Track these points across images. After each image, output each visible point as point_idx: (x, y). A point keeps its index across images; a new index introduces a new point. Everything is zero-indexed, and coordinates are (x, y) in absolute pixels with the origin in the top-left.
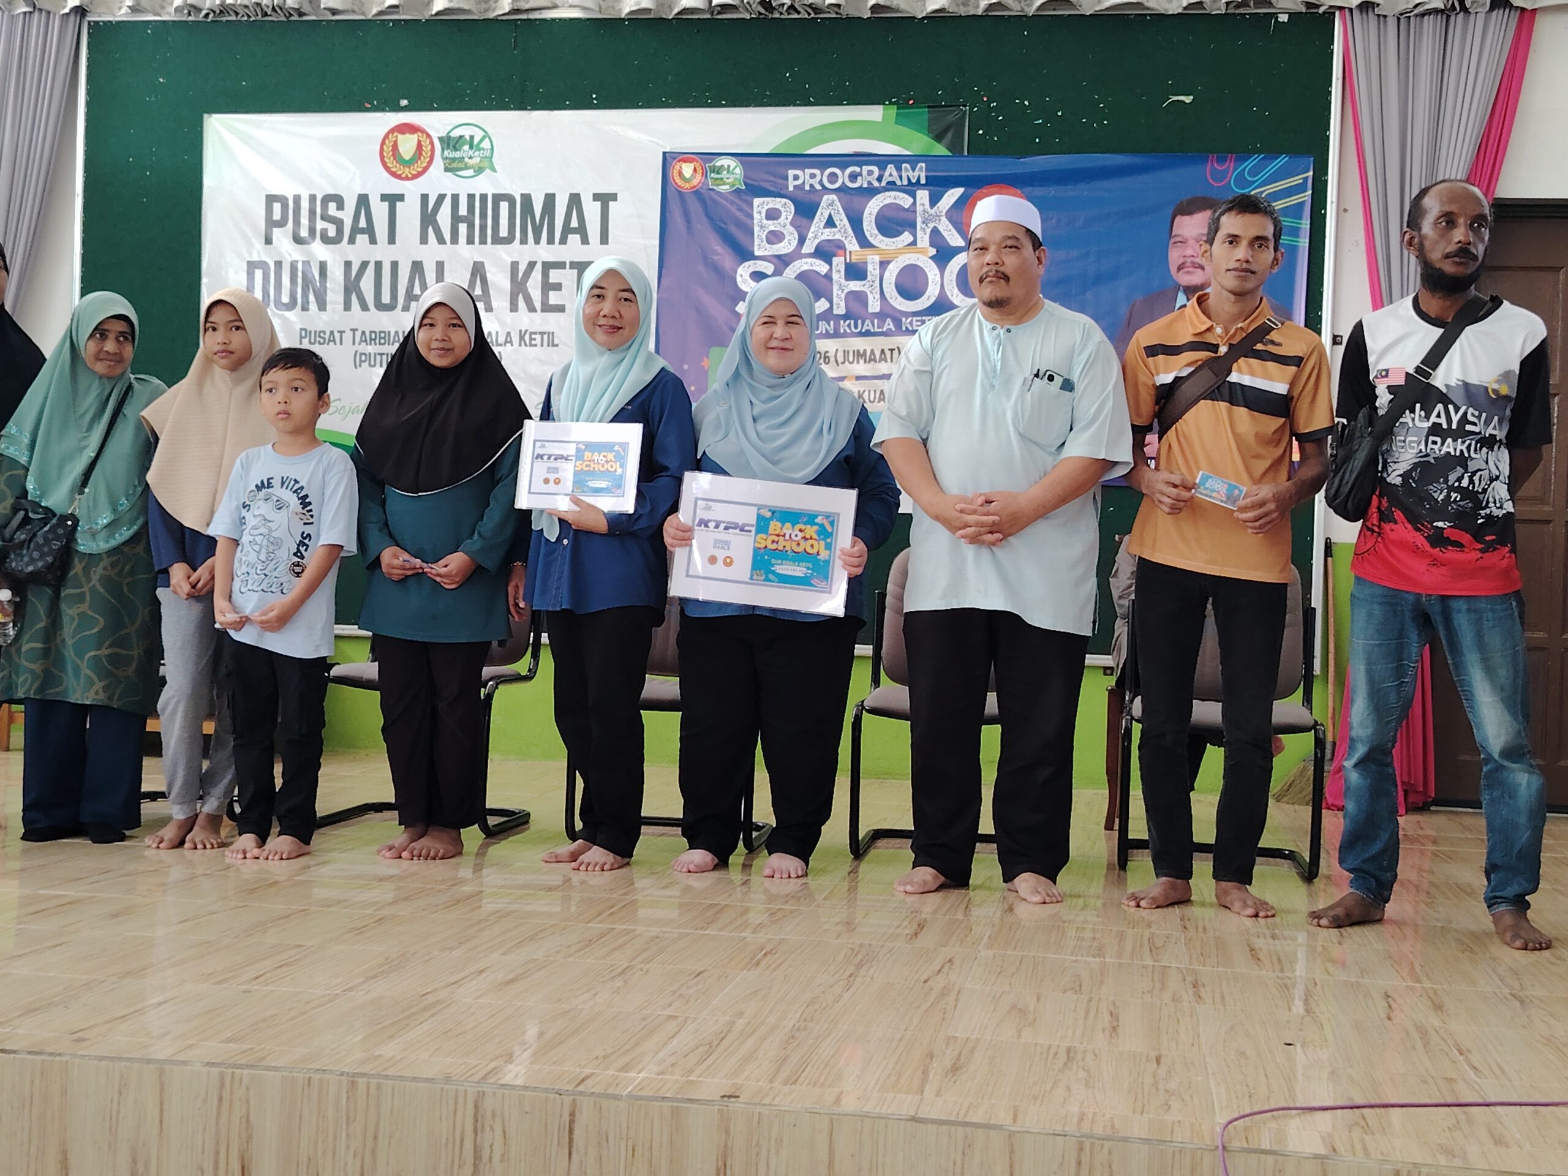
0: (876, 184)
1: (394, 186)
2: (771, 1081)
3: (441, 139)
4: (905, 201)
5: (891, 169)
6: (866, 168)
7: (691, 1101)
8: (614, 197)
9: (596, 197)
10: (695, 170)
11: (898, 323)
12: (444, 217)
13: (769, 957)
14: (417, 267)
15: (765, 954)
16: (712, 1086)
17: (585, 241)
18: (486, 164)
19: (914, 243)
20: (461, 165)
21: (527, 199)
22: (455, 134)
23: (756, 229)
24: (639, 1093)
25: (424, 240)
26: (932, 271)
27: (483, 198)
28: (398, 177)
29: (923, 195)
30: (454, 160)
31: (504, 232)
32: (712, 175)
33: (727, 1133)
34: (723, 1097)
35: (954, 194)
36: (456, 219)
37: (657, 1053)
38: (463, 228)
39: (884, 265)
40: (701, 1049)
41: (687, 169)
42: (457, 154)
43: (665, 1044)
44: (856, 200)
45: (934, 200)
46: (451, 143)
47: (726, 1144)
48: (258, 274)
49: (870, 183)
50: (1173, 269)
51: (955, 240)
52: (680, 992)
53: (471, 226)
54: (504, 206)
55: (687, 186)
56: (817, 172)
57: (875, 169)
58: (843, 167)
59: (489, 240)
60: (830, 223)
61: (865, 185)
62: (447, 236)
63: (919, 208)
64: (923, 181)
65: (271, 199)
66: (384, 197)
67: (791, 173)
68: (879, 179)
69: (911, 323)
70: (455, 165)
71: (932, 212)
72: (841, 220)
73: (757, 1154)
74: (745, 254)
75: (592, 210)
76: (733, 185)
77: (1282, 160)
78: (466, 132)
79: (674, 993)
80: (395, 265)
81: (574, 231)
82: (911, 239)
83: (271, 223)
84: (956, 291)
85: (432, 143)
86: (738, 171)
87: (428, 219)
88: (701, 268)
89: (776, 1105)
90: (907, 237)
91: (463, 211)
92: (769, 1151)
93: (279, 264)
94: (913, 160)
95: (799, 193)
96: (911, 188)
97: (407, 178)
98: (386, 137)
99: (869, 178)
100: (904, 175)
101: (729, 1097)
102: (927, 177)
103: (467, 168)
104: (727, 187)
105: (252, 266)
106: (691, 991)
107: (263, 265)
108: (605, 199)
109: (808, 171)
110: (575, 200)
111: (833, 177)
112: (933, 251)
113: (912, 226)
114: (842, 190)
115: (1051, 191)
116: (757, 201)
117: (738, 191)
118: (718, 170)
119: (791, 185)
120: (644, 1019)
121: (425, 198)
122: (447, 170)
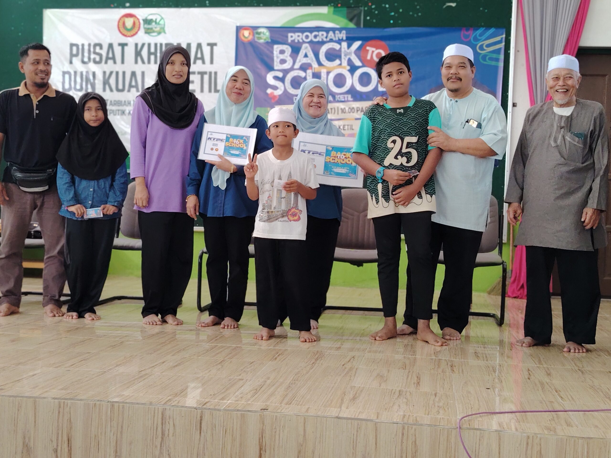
0: (325, 40)
1: (124, 40)
2: (281, 403)
3: (144, 20)
4: (336, 46)
5: (331, 33)
6: (321, 33)
7: (249, 411)
8: (215, 44)
9: (209, 44)
10: (250, 34)
11: (334, 97)
12: (145, 53)
13: (280, 356)
14: (133, 74)
15: (279, 355)
16: (257, 405)
17: (204, 63)
18: (162, 30)
19: (341, 64)
20: (152, 31)
22: (150, 18)
23: (275, 58)
24: (228, 408)
25: (136, 62)
26: (348, 75)
27: (161, 45)
28: (125, 36)
29: (344, 45)
30: (148, 29)
32: (257, 35)
33: (263, 424)
34: (261, 409)
35: (357, 44)
36: (150, 53)
37: (235, 393)
38: (152, 57)
39: (328, 73)
40: (253, 391)
41: (246, 33)
42: (150, 26)
43: (238, 390)
44: (317, 46)
45: (349, 46)
46: (147, 22)
47: (262, 429)
48: (67, 76)
49: (322, 39)
51: (358, 63)
52: (244, 370)
53: (156, 57)
55: (246, 40)
56: (300, 34)
57: (325, 33)
58: (311, 32)
60: (306, 56)
61: (320, 40)
62: (146, 60)
63: (343, 50)
64: (344, 38)
65: (72, 45)
66: (120, 44)
67: (290, 35)
68: (326, 37)
69: (339, 98)
70: (149, 31)
71: (348, 51)
72: (311, 54)
73: (275, 432)
74: (271, 68)
75: (206, 50)
76: (265, 40)
77: (492, 30)
78: (153, 17)
79: (242, 370)
80: (124, 73)
81: (199, 59)
82: (339, 62)
83: (72, 55)
84: (358, 84)
85: (139, 22)
86: (267, 34)
87: (138, 53)
89: (282, 413)
90: (337, 62)
91: (153, 50)
92: (280, 431)
93: (75, 73)
94: (340, 30)
95: (293, 43)
96: (339, 42)
97: (129, 36)
98: (120, 19)
99: (322, 37)
100: (337, 35)
101: (264, 409)
102: (346, 37)
103: (154, 32)
104: (263, 40)
105: (64, 73)
106: (248, 370)
107: (69, 73)
108: (212, 45)
109: (297, 34)
110: (199, 46)
111: (307, 37)
112: (348, 68)
113: (339, 57)
114: (311, 42)
115: (397, 43)
116: (275, 46)
117: (267, 43)
118: (259, 33)
119: (290, 40)
120: (230, 380)
121: (136, 45)
122: (146, 33)
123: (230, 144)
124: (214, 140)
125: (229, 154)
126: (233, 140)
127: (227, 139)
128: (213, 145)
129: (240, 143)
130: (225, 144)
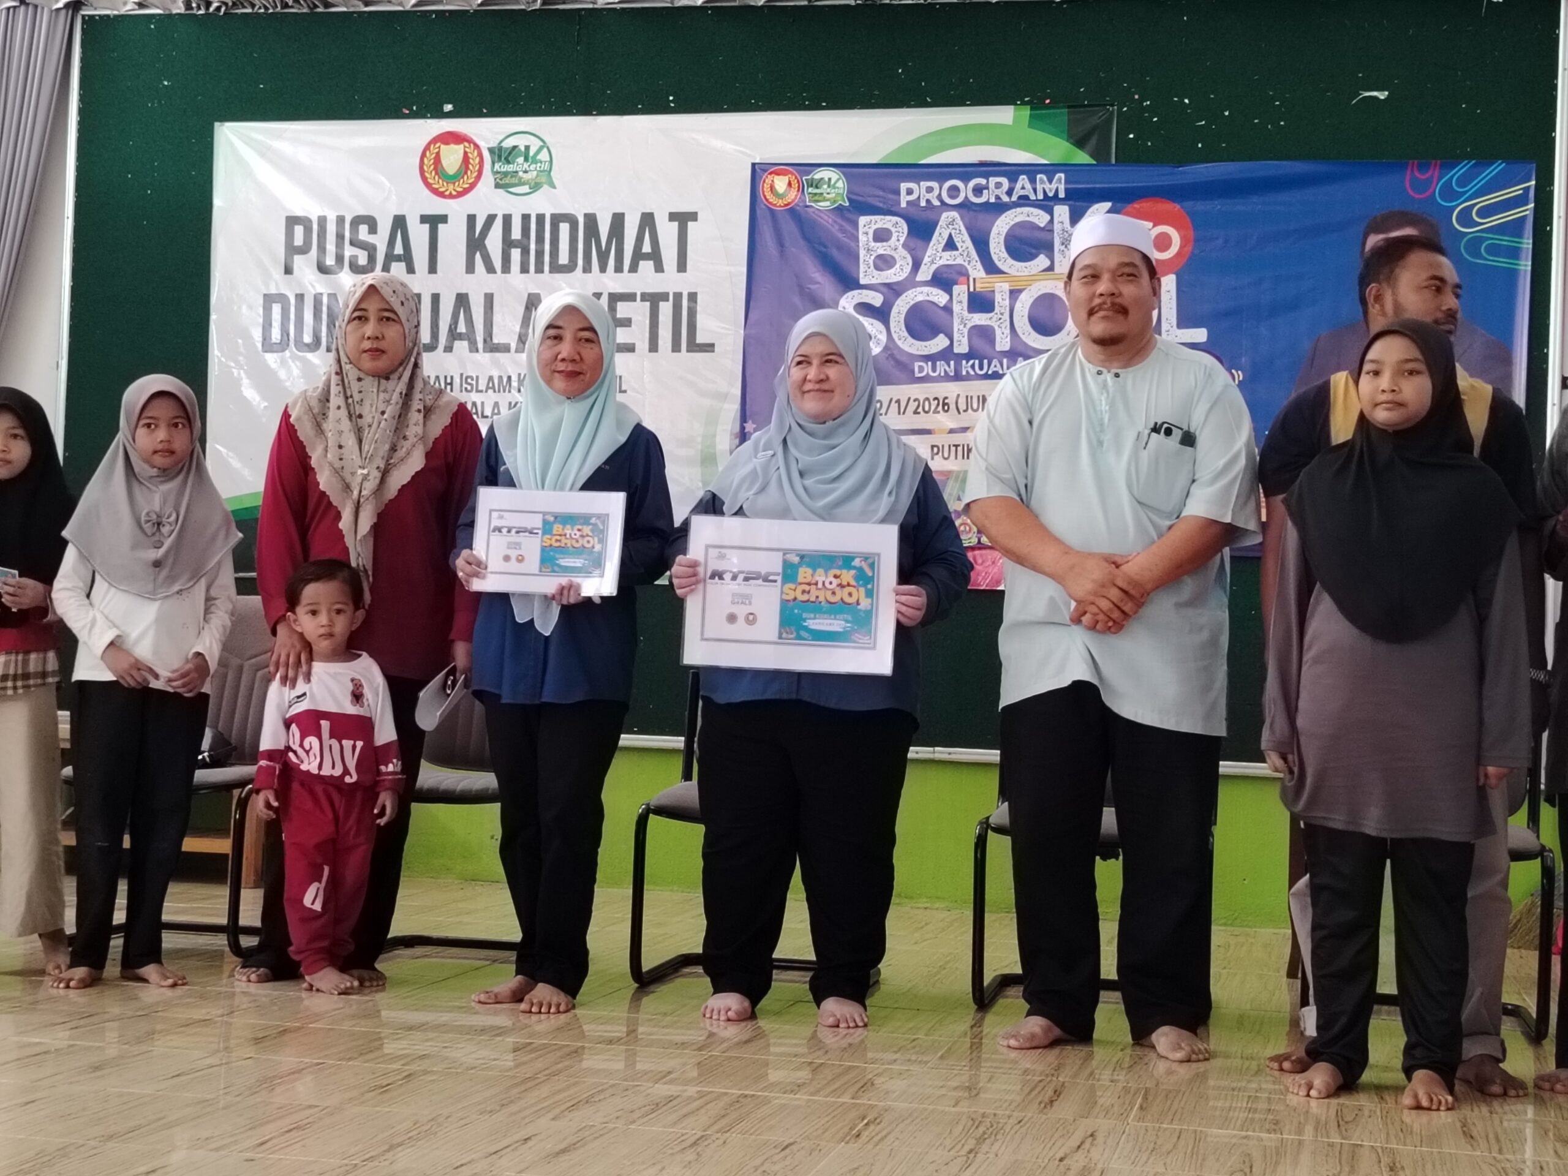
123: (557, 541)
124: (509, 531)
125: (556, 568)
126: (563, 529)
127: (547, 527)
128: (508, 548)
129: (582, 536)
130: (542, 541)
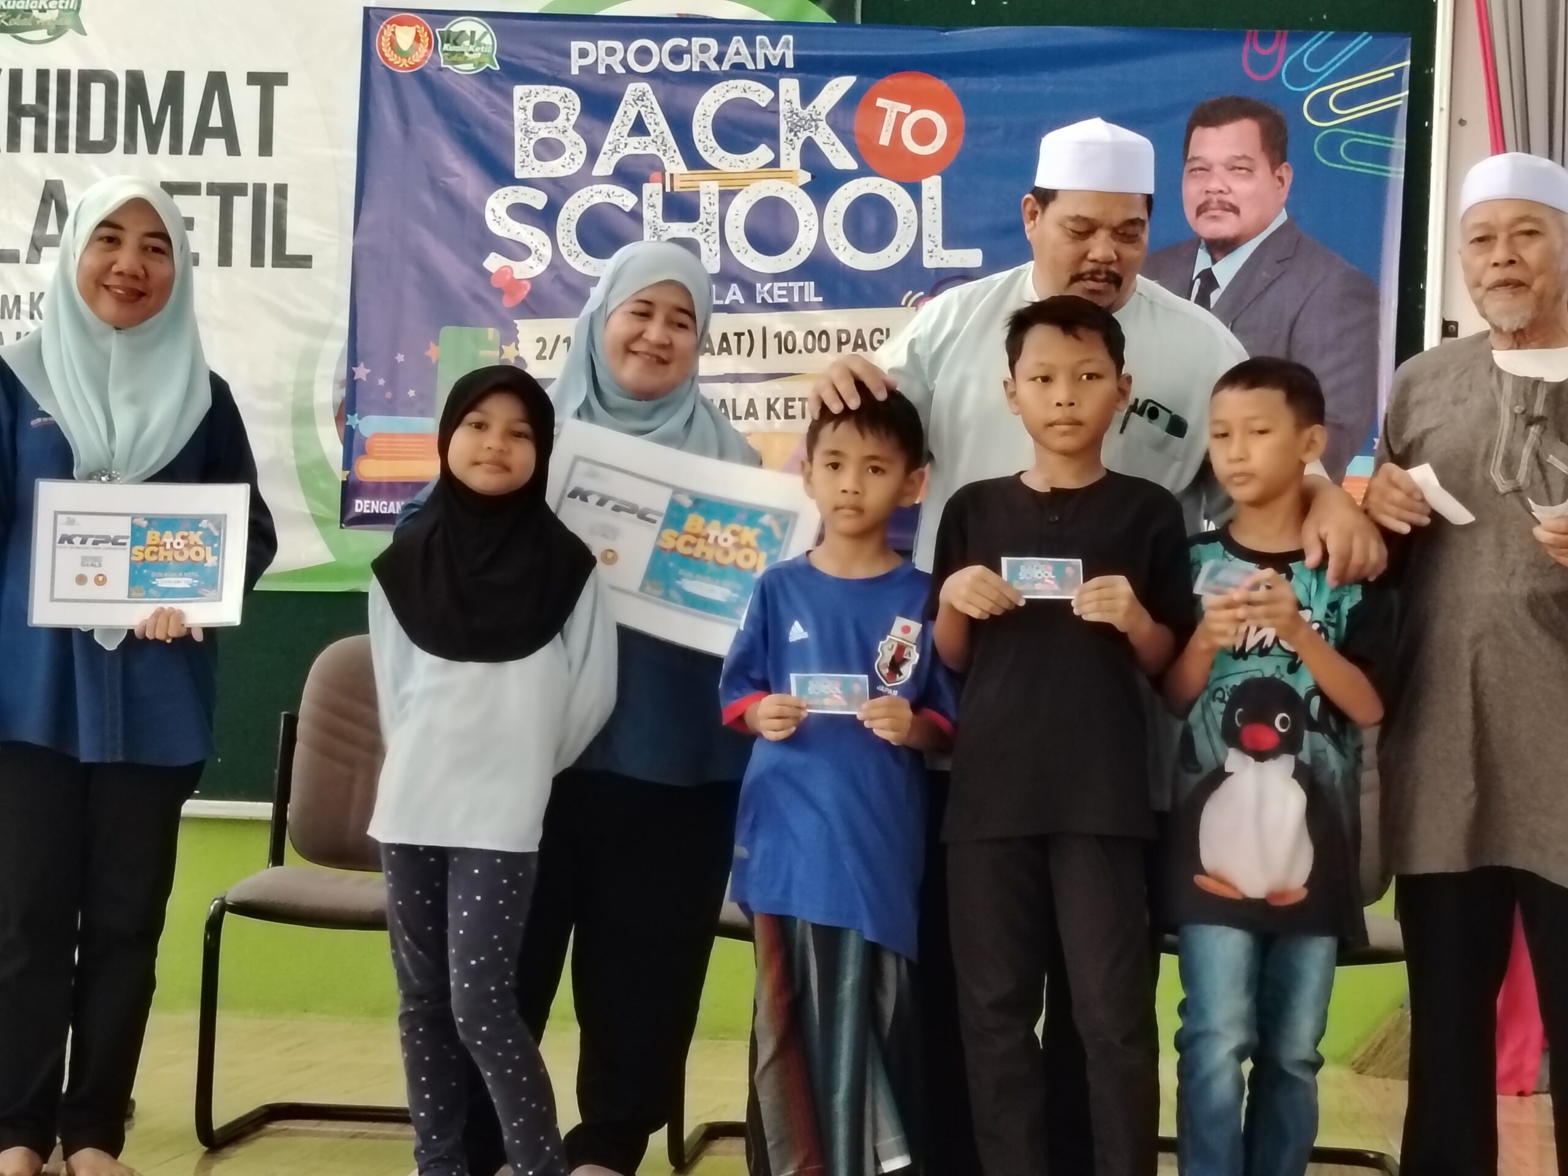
0: (714, 67)
4: (761, 95)
5: (737, 43)
6: (697, 42)
8: (281, 79)
9: (253, 78)
10: (417, 38)
11: (749, 290)
17: (233, 149)
18: (68, 21)
19: (775, 163)
20: (26, 22)
21: (136, 81)
23: (518, 136)
26: (803, 206)
27: (64, 77)
29: (790, 87)
30: (13, 12)
31: (97, 132)
32: (446, 47)
35: (839, 87)
36: (16, 110)
38: (28, 125)
39: (726, 196)
41: (405, 37)
42: (20, 5)
44: (682, 93)
45: (808, 95)
49: (703, 65)
50: (1190, 212)
51: (841, 159)
53: (42, 122)
54: (98, 91)
55: (404, 63)
56: (617, 45)
57: (712, 42)
58: (660, 38)
59: (72, 145)
60: (639, 128)
61: (696, 68)
63: (783, 107)
64: (790, 64)
67: (575, 46)
68: (719, 59)
69: (770, 293)
70: (15, 22)
71: (805, 113)
72: (658, 123)
74: (501, 175)
75: (245, 100)
76: (480, 64)
77: (1362, 42)
81: (215, 133)
82: (770, 156)
84: (843, 241)
86: (487, 40)
88: (427, 198)
90: (763, 153)
91: (29, 97)
94: (774, 30)
95: (587, 80)
96: (770, 75)
99: (703, 57)
100: (760, 54)
102: (797, 59)
103: (36, 26)
104: (470, 66)
108: (267, 82)
109: (603, 44)
110: (217, 82)
111: (644, 55)
112: (806, 177)
113: (771, 136)
114: (659, 76)
115: (995, 84)
116: (519, 90)
117: (486, 76)
118: (454, 39)
119: (576, 65)
